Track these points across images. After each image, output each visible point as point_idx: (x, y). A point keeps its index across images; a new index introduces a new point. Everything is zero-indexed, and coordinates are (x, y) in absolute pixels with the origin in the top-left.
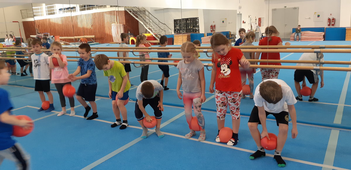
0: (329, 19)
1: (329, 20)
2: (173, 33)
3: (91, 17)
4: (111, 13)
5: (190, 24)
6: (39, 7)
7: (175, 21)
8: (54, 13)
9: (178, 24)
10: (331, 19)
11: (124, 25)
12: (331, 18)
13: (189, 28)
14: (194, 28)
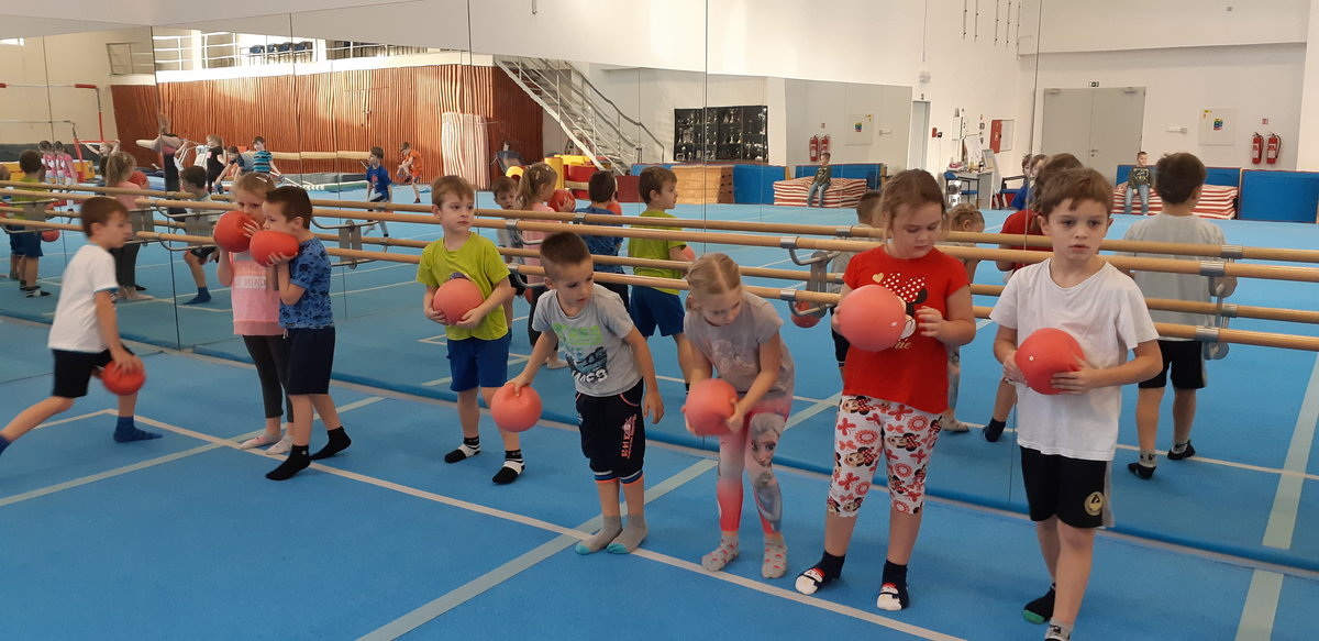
0: (1258, 140)
1: (1255, 141)
2: (669, 159)
3: (367, 83)
4: (441, 71)
6: (179, 38)
7: (680, 115)
8: (231, 63)
9: (688, 127)
10: (1266, 138)
11: (488, 119)
12: (1266, 135)
13: (728, 142)
14: (749, 145)
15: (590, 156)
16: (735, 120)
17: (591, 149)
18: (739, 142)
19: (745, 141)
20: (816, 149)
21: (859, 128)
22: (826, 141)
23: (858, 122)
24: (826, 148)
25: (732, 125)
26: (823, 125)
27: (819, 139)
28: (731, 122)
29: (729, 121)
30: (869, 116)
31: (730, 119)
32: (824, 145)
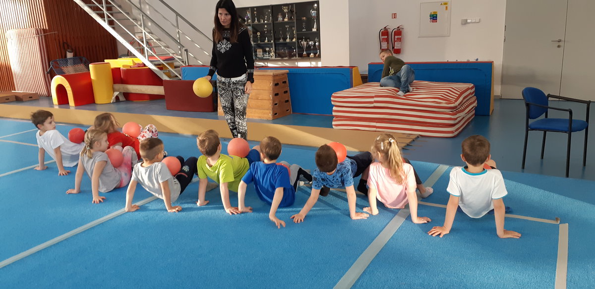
5: (291, 27)
13: (285, 39)
14: (304, 43)
15: (141, 59)
16: (290, 18)
17: (142, 51)
18: (294, 40)
19: (300, 38)
20: (387, 40)
21: (434, 18)
22: (399, 32)
23: (432, 11)
24: (400, 40)
25: (286, 23)
26: (394, 16)
27: (390, 31)
28: (286, 20)
29: (283, 20)
30: (446, 4)
31: (284, 17)
32: (396, 37)
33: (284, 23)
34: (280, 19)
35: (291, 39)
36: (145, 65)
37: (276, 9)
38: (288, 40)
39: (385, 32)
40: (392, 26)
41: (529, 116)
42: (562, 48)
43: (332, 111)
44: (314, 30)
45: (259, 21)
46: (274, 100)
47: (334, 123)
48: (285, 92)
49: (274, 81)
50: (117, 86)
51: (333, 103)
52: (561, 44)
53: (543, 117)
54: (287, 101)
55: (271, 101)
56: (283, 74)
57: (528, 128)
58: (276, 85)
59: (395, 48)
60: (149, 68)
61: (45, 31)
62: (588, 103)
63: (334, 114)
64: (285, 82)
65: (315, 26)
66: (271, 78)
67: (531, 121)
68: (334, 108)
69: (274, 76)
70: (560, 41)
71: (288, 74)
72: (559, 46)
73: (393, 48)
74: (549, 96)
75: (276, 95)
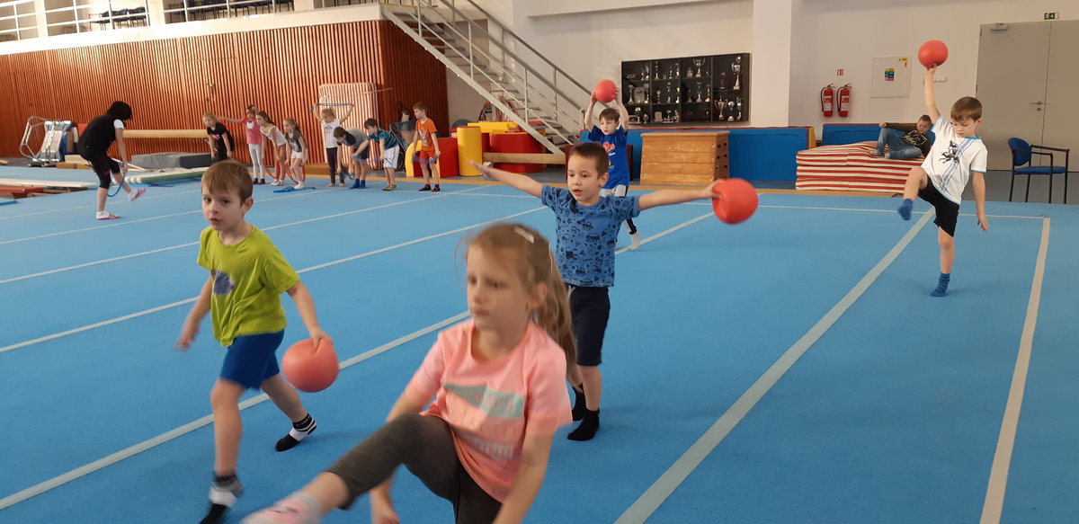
5: (703, 85)
7: (628, 68)
13: (694, 99)
14: (721, 104)
15: (518, 122)
16: (702, 73)
17: (518, 113)
18: (708, 100)
19: (716, 96)
20: (831, 101)
21: (890, 75)
22: (846, 92)
23: (888, 68)
24: (847, 100)
25: (699, 79)
26: (841, 72)
27: (835, 90)
28: (698, 76)
29: (694, 75)
30: (905, 60)
31: (695, 73)
32: (843, 97)
33: (694, 80)
34: (690, 74)
35: (703, 99)
36: (520, 129)
37: (686, 63)
38: (699, 100)
39: (828, 92)
40: (838, 84)
41: (1015, 164)
42: (1042, 112)
43: (796, 170)
44: (736, 87)
45: (660, 77)
46: (716, 163)
47: (797, 184)
48: (726, 156)
49: (717, 142)
50: (489, 155)
51: (797, 162)
52: (1042, 106)
53: (1027, 164)
54: (726, 166)
55: (713, 165)
56: (724, 135)
57: (1014, 172)
58: (719, 146)
59: (842, 110)
60: (529, 134)
61: (379, 86)
62: (1067, 151)
63: (798, 174)
64: (725, 144)
65: (737, 83)
66: (715, 139)
67: (1016, 167)
68: (799, 168)
69: (719, 136)
70: (1039, 104)
71: (729, 135)
72: (1039, 109)
73: (839, 110)
74: (1032, 146)
75: (718, 157)
